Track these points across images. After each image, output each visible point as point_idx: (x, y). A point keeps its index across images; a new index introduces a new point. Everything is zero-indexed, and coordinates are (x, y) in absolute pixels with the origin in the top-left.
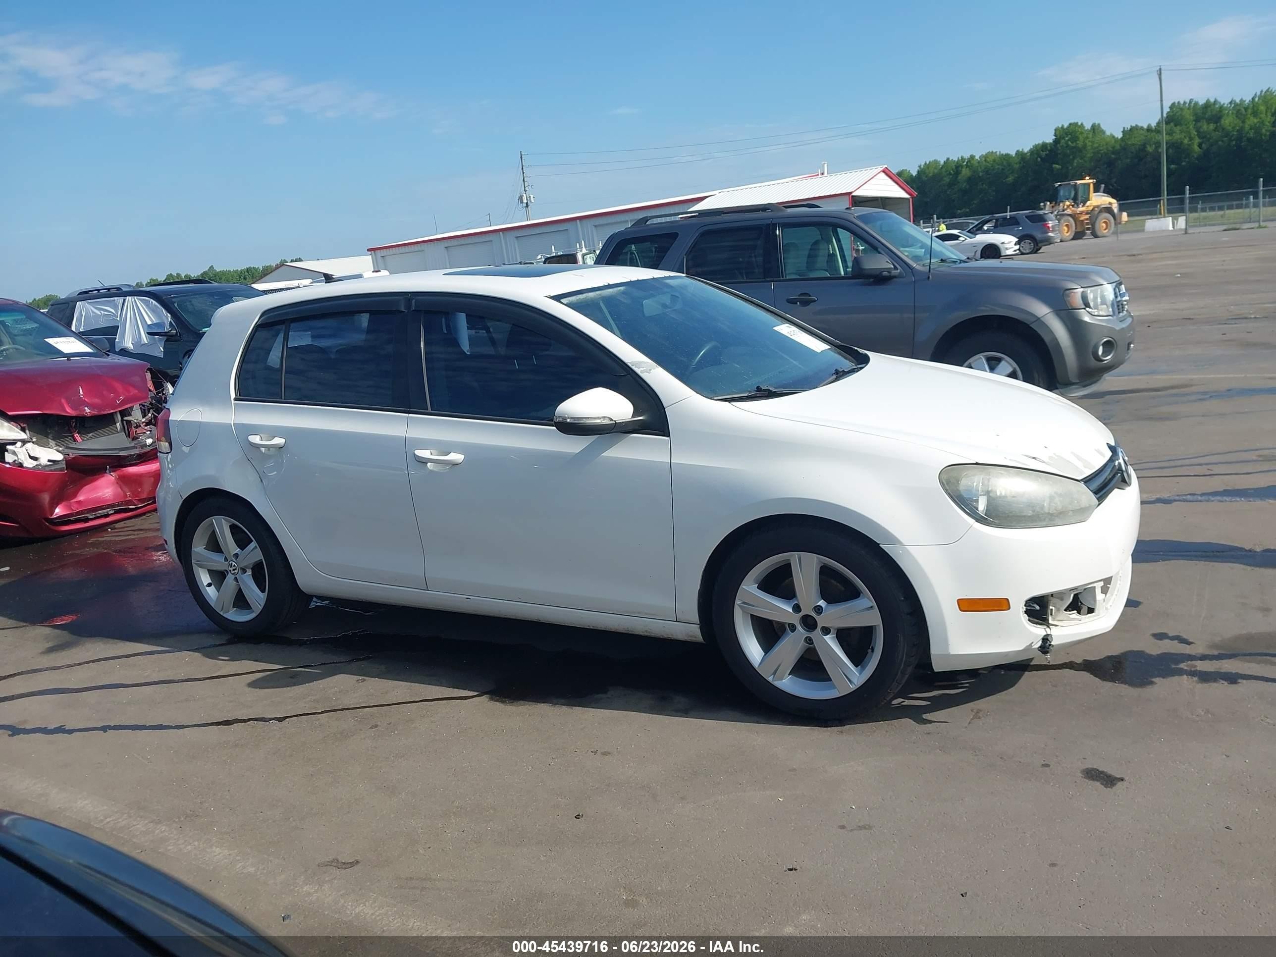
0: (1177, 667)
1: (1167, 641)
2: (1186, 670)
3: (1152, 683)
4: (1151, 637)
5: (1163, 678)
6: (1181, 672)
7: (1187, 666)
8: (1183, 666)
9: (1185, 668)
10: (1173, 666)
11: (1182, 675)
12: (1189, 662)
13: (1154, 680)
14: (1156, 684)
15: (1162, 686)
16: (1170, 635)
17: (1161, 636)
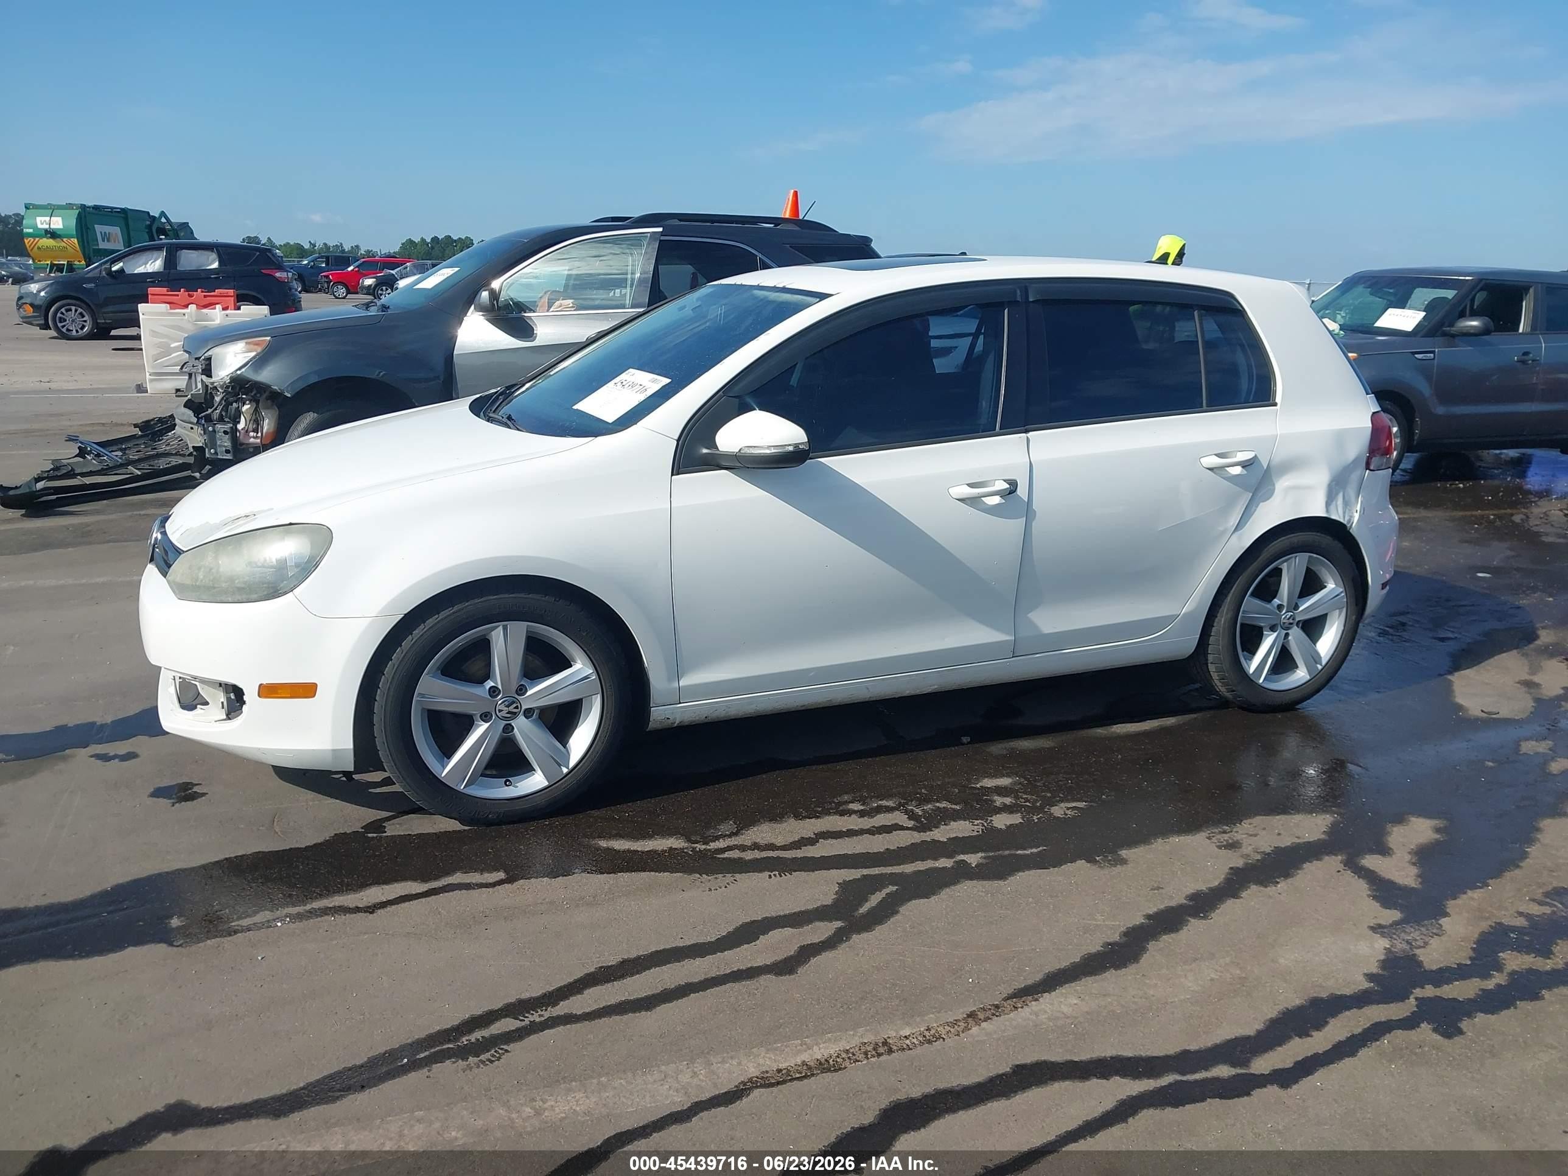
4: (137, 752)
17: (131, 756)
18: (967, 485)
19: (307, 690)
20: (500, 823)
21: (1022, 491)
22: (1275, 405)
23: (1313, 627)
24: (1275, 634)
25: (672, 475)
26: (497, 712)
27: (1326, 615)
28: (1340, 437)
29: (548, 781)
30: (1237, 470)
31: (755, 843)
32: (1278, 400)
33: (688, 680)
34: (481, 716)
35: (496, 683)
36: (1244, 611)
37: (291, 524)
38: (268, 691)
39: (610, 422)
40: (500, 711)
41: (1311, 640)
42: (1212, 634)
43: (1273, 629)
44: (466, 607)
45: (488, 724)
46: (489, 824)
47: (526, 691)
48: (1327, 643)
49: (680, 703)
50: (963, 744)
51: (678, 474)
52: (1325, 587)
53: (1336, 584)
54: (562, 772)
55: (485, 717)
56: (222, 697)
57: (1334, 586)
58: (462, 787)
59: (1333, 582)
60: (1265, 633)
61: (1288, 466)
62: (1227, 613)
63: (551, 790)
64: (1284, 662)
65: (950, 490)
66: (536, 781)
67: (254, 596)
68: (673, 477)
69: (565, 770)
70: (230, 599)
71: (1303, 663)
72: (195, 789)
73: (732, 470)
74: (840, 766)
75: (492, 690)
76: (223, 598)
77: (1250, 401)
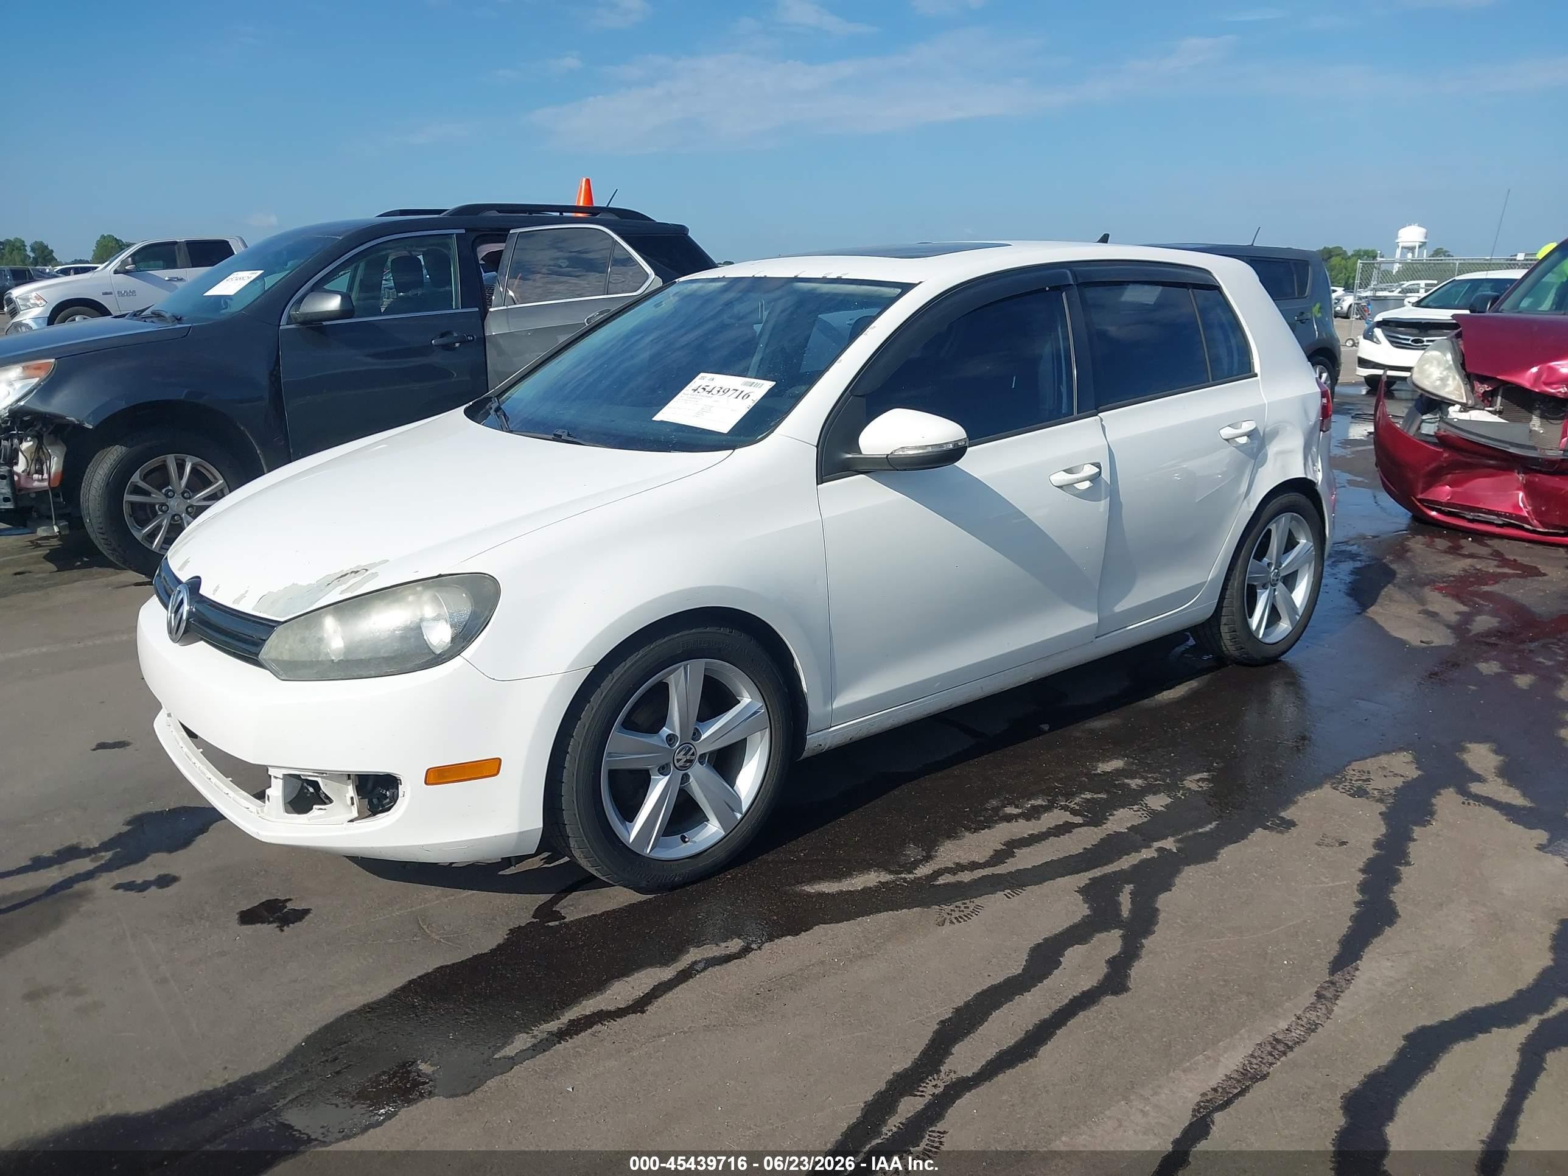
0: (114, 851)
1: (152, 877)
2: (100, 852)
3: (129, 823)
4: (177, 875)
5: (120, 833)
6: (105, 846)
7: (102, 857)
8: (108, 855)
9: (103, 854)
10: (119, 850)
11: (100, 845)
12: (103, 862)
13: (129, 827)
14: (124, 825)
15: (115, 825)
16: (153, 888)
17: (165, 881)
18: (1064, 471)
19: (489, 768)
20: (684, 884)
21: (1106, 475)
22: (1256, 375)
23: (1290, 581)
24: (1268, 591)
25: (817, 484)
26: (675, 762)
27: (1297, 571)
28: (1304, 400)
29: (725, 831)
30: (1243, 440)
31: (958, 864)
32: (1257, 369)
33: (838, 703)
34: (659, 770)
35: (673, 730)
36: (1250, 572)
37: (440, 576)
38: (438, 776)
39: (726, 432)
40: (678, 760)
41: (1289, 590)
42: (1227, 597)
43: (1264, 587)
44: (651, 650)
45: (668, 777)
46: (673, 887)
47: (701, 737)
48: (1300, 594)
49: (831, 727)
50: (1045, 732)
51: (822, 483)
52: (1298, 543)
53: (1307, 540)
54: (737, 818)
55: (663, 770)
56: (350, 791)
57: (1305, 541)
58: (648, 851)
59: (1304, 536)
60: (1258, 591)
61: (1273, 434)
62: (1239, 576)
63: (729, 838)
64: (1274, 616)
65: (1051, 478)
66: (712, 830)
67: (410, 665)
68: (819, 486)
69: (739, 816)
70: (373, 673)
71: (1286, 613)
72: (290, 906)
73: (868, 474)
74: (956, 771)
75: (669, 738)
76: (364, 674)
77: (1234, 373)
